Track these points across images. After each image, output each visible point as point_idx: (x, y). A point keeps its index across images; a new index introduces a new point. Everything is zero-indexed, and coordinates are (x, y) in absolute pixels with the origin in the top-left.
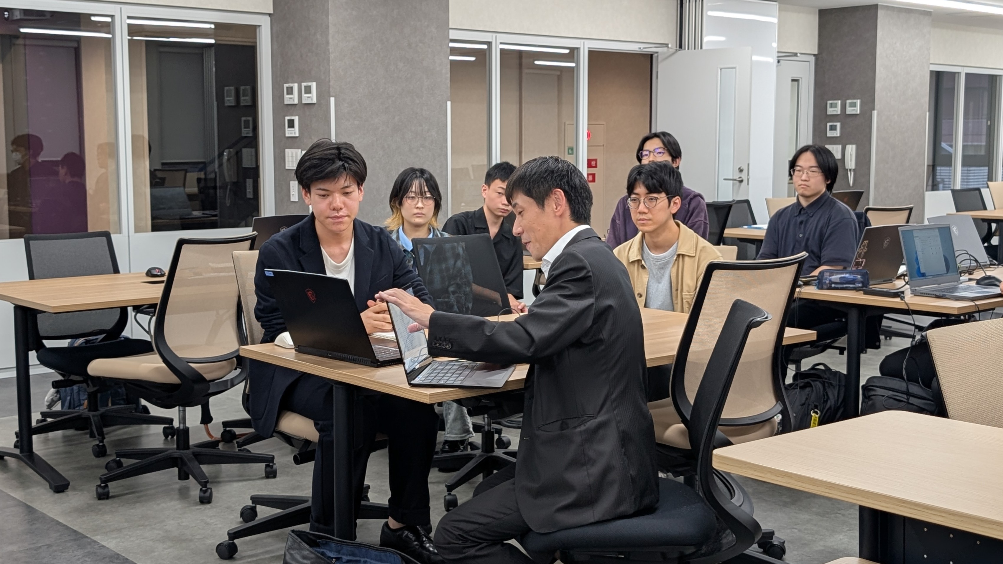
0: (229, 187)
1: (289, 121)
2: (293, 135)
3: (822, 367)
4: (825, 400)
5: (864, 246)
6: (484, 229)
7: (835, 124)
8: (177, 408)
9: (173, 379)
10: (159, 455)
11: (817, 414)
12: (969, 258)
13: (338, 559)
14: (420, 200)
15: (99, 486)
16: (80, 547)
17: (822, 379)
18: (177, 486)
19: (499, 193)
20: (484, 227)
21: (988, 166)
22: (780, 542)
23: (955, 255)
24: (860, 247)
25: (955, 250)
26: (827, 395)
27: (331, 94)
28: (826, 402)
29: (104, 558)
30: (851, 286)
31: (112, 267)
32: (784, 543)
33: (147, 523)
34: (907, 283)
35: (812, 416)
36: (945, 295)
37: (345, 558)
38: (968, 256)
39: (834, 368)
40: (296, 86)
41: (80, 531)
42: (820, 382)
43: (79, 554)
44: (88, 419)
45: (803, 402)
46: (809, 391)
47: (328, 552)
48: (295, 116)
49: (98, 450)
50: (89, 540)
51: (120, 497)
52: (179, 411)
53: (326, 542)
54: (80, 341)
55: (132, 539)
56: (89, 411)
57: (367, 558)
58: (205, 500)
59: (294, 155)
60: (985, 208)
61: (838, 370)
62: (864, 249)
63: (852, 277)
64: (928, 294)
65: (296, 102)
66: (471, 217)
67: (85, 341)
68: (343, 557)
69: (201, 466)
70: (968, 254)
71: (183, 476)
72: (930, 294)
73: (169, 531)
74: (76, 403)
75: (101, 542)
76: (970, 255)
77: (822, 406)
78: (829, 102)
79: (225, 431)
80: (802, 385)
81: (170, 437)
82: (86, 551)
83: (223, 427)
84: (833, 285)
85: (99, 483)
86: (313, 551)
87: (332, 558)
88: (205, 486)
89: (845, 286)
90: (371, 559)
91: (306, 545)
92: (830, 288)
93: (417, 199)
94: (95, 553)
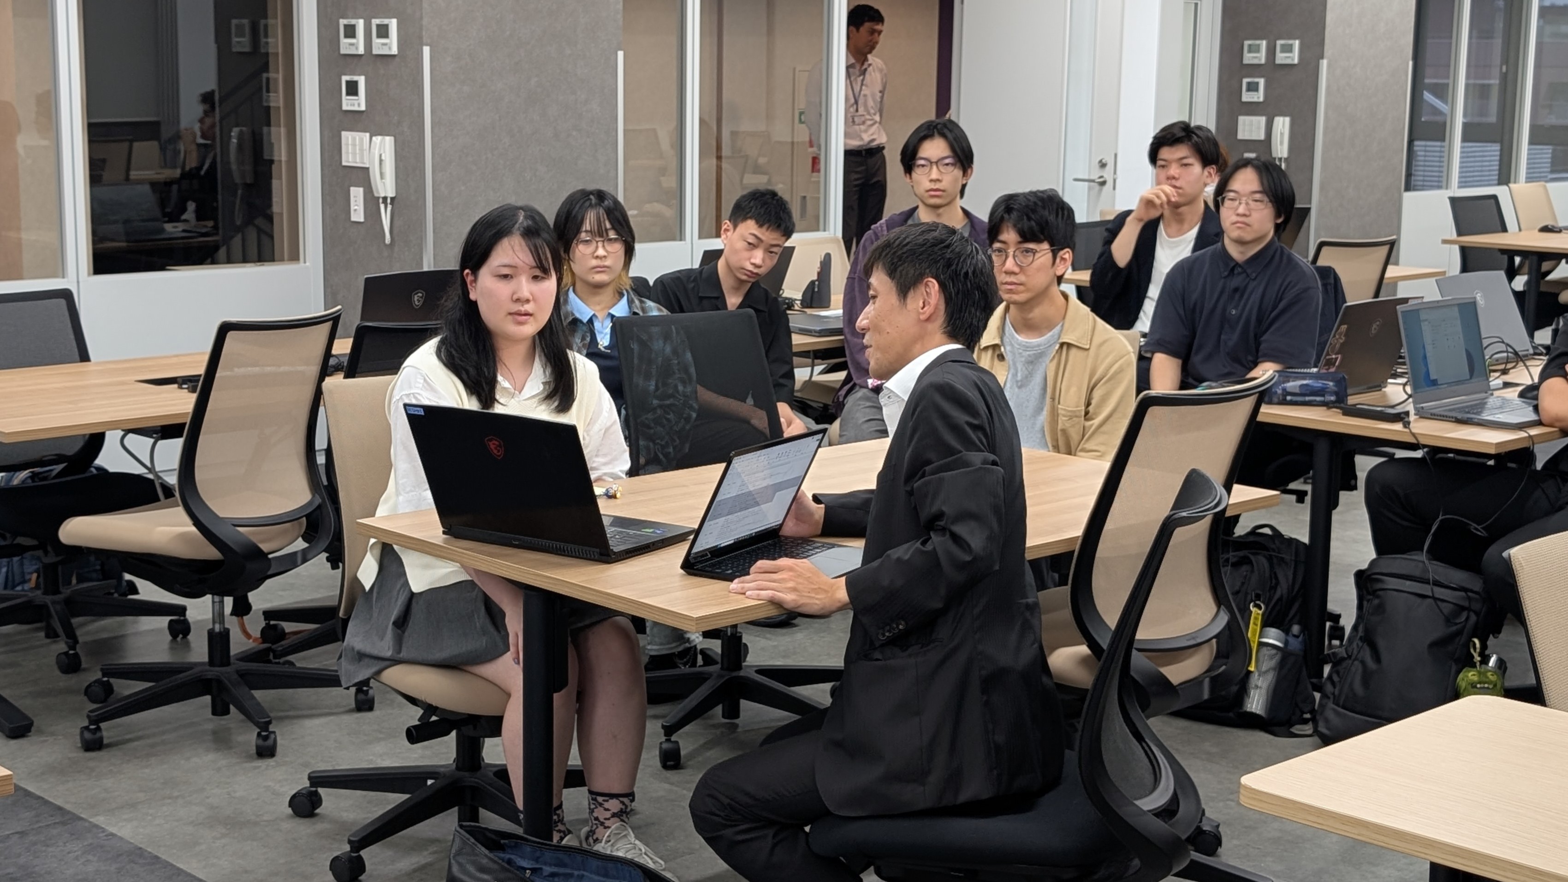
0: (240, 192)
1: (348, 83)
2: (356, 108)
3: (1267, 531)
4: (1273, 584)
5: (1340, 334)
6: (717, 298)
7: (1256, 80)
8: (209, 597)
9: (212, 553)
10: (181, 675)
11: (1260, 608)
12: (1505, 349)
13: (534, 871)
14: (600, 244)
15: (87, 728)
16: (74, 837)
17: (1269, 551)
18: (210, 726)
19: (750, 244)
20: (715, 295)
21: (1501, 142)
22: (1212, 826)
23: (1482, 346)
24: (1334, 336)
25: (1483, 336)
26: (1277, 578)
27: (425, 41)
28: (1274, 588)
29: (119, 855)
30: (1318, 399)
31: (76, 350)
32: (1218, 826)
33: (176, 794)
34: (1410, 396)
35: (1251, 612)
36: (1472, 419)
37: (548, 870)
38: (1504, 345)
39: (1287, 531)
40: (360, 24)
41: (68, 807)
42: (1265, 556)
43: (75, 849)
44: (43, 607)
45: (1237, 588)
46: (1247, 571)
47: (519, 859)
48: (360, 75)
49: (67, 661)
50: (87, 824)
51: (120, 746)
52: (213, 602)
53: (516, 843)
54: (24, 474)
55: (157, 822)
56: (45, 593)
57: (584, 870)
58: (266, 751)
59: (357, 143)
60: (1504, 229)
61: (1294, 536)
62: (1340, 338)
63: (1320, 385)
64: (1443, 416)
65: (361, 50)
66: (695, 280)
67: (30, 474)
68: (544, 867)
69: (253, 692)
70: (1503, 342)
71: (220, 709)
72: (1447, 417)
73: (217, 807)
74: (17, 579)
75: (107, 828)
76: (1508, 345)
77: (1268, 596)
78: (1247, 43)
79: (268, 625)
80: (1234, 560)
81: (181, 636)
82: (85, 843)
83: (265, 620)
84: (1289, 398)
85: (86, 723)
86: (496, 859)
87: (525, 869)
88: (267, 730)
89: (1307, 398)
90: (591, 872)
91: (483, 849)
92: (1283, 402)
93: (594, 243)
94: (102, 847)
